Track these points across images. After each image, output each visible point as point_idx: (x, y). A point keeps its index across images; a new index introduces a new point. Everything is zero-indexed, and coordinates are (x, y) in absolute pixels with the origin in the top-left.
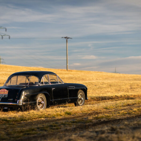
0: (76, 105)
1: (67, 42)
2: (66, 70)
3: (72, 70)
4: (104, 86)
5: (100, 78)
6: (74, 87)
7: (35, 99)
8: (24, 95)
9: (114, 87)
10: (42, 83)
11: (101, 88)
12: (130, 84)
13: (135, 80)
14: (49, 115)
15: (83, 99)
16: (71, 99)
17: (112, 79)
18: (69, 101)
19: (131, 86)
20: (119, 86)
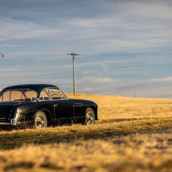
0: (83, 124)
1: (73, 59)
2: (73, 94)
3: (81, 94)
4: (120, 110)
5: (115, 103)
6: (81, 104)
7: (33, 117)
8: (19, 113)
9: (131, 111)
10: (42, 98)
11: (116, 113)
12: (152, 108)
13: (158, 103)
14: (49, 132)
15: (92, 119)
16: (77, 118)
17: (130, 103)
18: (75, 121)
19: (153, 110)
20: (139, 110)
